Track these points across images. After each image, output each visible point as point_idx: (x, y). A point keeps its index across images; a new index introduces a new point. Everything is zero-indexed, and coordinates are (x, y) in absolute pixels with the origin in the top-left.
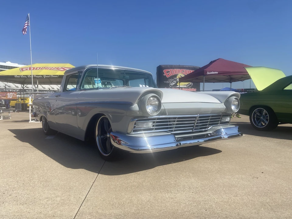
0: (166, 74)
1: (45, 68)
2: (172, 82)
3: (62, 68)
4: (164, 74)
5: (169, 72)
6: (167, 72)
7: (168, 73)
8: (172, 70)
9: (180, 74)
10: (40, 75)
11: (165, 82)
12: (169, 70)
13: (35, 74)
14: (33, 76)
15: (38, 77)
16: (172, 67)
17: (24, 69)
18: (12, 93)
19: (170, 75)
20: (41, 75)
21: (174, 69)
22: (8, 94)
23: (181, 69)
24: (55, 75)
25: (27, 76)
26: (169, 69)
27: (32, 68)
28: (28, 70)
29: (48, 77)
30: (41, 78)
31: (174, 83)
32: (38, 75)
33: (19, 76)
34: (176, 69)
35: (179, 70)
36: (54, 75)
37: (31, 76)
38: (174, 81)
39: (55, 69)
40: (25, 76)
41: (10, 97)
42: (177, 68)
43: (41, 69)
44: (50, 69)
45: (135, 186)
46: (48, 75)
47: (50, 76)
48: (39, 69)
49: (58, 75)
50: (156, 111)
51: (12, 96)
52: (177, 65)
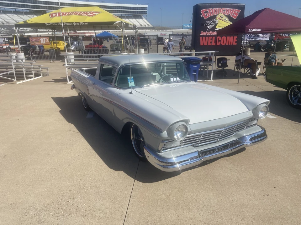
0: (204, 15)
1: (73, 13)
2: (210, 24)
3: (90, 13)
4: (202, 14)
5: (207, 12)
6: (205, 12)
7: (206, 14)
8: (211, 9)
9: (220, 14)
10: (69, 23)
11: (202, 25)
12: (208, 10)
13: (65, 21)
14: (64, 24)
15: (68, 24)
16: (212, 6)
17: (53, 15)
18: (44, 39)
19: (209, 16)
20: (71, 23)
21: (213, 8)
22: (41, 39)
23: (221, 8)
24: (85, 22)
25: (57, 23)
26: (208, 8)
27: (61, 14)
28: (58, 16)
29: (77, 24)
30: (71, 25)
31: (212, 26)
32: (68, 23)
33: (50, 23)
34: (215, 9)
35: (219, 9)
36: (83, 22)
37: (61, 23)
38: (212, 23)
39: (84, 14)
40: (55, 23)
41: (43, 43)
42: (217, 7)
43: (70, 14)
44: (79, 14)
45: (164, 200)
46: (78, 23)
47: (80, 23)
48: (68, 14)
49: (87, 22)
50: (183, 136)
51: (45, 41)
52: (217, 3)
